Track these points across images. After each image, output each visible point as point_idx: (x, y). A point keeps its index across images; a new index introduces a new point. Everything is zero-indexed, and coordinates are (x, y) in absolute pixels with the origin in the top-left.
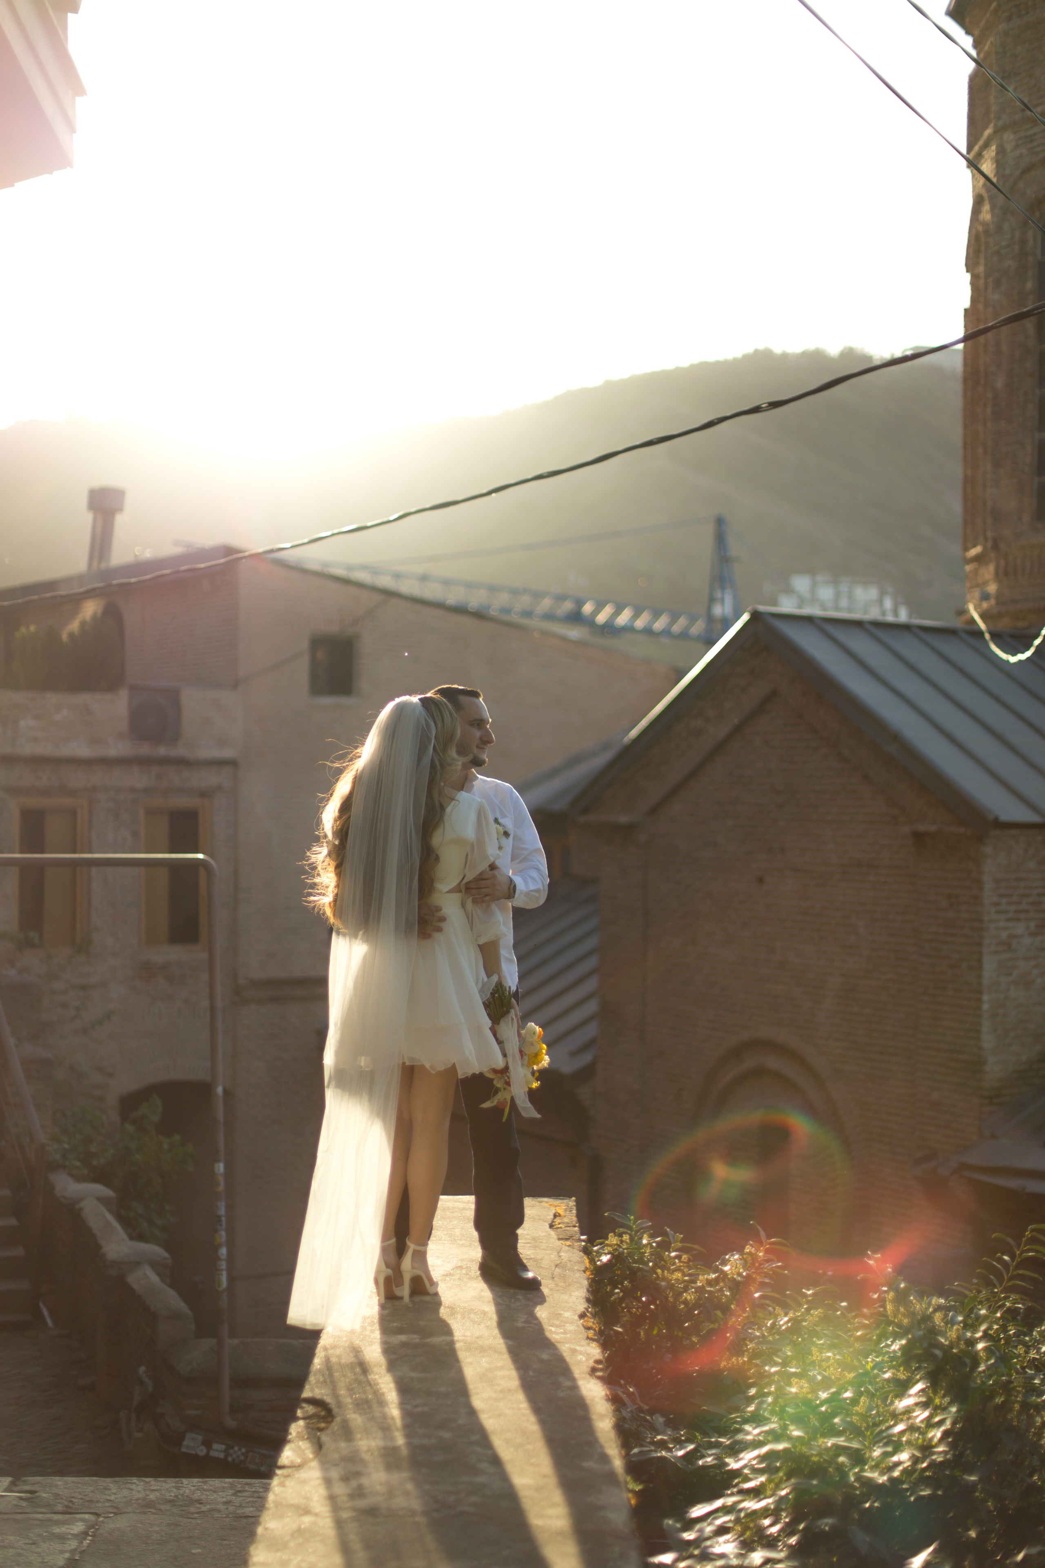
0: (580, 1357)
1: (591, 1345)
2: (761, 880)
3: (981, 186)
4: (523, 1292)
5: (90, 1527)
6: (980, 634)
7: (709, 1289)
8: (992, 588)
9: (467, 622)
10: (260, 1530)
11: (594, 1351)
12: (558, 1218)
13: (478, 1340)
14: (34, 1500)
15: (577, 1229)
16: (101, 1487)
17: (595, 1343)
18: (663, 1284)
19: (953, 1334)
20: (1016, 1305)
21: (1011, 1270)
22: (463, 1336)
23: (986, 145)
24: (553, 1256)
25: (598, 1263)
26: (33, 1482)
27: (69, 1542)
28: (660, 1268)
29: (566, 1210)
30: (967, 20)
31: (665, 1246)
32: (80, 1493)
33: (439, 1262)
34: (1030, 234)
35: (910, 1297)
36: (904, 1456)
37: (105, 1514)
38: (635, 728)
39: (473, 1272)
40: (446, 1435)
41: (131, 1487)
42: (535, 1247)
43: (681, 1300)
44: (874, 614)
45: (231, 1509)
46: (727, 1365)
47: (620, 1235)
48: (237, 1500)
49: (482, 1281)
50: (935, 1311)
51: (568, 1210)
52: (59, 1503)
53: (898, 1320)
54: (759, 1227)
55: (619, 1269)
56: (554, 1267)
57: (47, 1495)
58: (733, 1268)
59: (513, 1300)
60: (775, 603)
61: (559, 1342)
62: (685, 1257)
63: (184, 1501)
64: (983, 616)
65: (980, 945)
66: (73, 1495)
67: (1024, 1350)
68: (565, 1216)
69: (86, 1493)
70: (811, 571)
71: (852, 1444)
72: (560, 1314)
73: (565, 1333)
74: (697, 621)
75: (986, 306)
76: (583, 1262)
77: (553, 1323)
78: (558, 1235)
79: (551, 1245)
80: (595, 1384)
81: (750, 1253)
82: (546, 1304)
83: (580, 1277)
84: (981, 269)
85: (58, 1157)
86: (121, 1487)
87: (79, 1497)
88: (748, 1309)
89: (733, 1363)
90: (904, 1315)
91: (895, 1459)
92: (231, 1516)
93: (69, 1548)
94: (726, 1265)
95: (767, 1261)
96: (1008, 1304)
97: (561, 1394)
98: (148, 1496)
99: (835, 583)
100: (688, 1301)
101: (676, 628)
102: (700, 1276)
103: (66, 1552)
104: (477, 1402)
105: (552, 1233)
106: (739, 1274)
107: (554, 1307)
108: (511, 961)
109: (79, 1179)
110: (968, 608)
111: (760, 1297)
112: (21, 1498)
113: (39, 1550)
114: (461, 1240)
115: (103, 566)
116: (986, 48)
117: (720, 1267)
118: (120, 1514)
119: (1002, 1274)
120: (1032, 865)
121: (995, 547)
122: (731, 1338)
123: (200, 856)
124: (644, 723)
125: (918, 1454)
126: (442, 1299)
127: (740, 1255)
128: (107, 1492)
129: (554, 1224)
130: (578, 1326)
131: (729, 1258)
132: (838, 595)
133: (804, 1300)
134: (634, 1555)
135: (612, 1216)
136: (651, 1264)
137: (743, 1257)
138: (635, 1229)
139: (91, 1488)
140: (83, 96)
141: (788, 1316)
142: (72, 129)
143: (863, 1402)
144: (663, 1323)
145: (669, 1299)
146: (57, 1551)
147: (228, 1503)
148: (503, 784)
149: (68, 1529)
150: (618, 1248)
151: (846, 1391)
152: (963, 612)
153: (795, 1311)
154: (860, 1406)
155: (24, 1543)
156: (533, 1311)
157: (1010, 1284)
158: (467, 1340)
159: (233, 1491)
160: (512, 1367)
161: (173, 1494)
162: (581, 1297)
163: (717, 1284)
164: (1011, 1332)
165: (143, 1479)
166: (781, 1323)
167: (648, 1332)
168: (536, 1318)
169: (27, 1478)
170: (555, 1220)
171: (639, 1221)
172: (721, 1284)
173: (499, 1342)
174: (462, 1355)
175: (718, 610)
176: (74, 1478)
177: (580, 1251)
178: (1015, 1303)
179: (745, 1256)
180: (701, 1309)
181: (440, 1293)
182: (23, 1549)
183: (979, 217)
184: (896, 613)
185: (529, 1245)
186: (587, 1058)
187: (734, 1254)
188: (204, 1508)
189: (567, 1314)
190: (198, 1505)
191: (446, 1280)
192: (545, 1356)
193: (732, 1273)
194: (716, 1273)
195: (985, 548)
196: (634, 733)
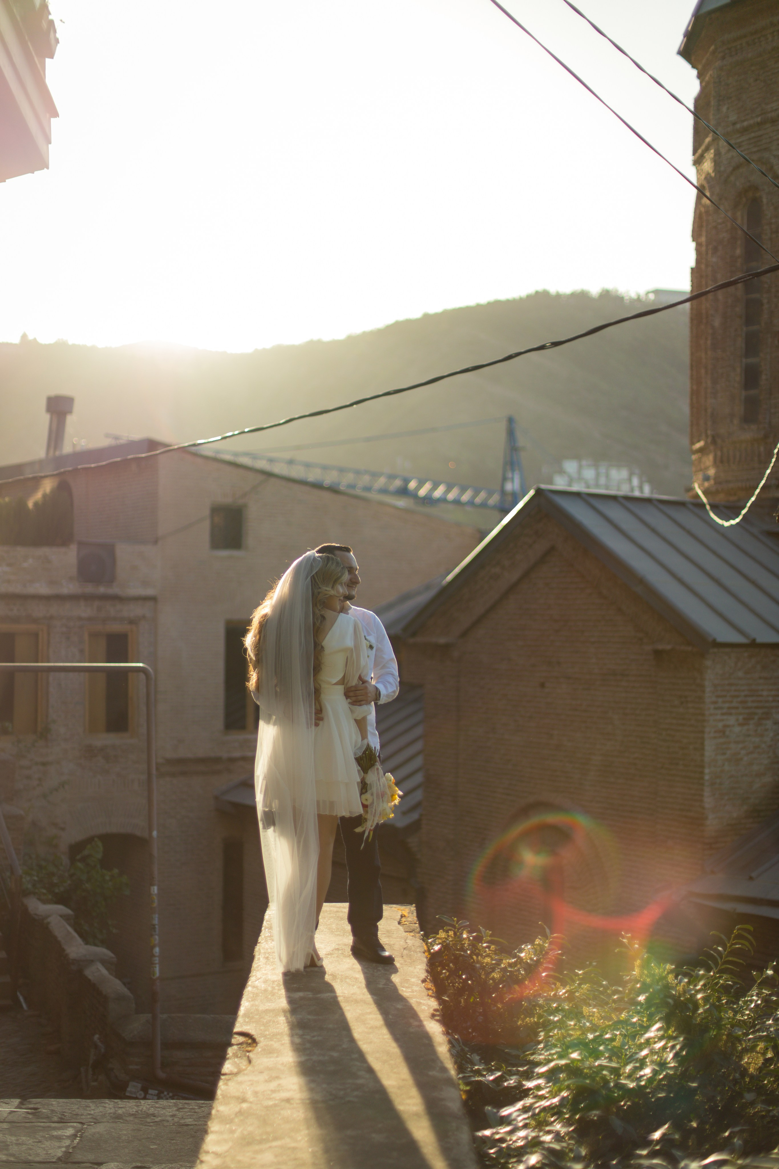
0: (423, 1007)
1: (431, 999)
2: (542, 685)
3: (703, 179)
4: (382, 965)
5: (78, 1132)
6: (703, 505)
7: (510, 969)
8: (712, 472)
9: (327, 496)
10: (214, 1112)
11: (434, 1004)
12: (404, 918)
13: (353, 996)
14: (37, 1114)
15: (417, 925)
16: (84, 1105)
17: (433, 998)
18: (478, 965)
19: (680, 988)
20: (727, 983)
21: (724, 958)
22: (342, 993)
23: (707, 149)
24: (402, 942)
25: (432, 951)
26: (35, 1102)
27: (64, 1141)
28: (475, 955)
29: (409, 913)
30: (693, 58)
31: (479, 939)
32: (69, 1109)
33: (322, 946)
34: (739, 214)
35: (651, 964)
36: (647, 1071)
37: (88, 1123)
38: (450, 574)
39: (346, 952)
40: (335, 1054)
41: (105, 1105)
42: (389, 937)
43: (490, 977)
44: (624, 490)
45: (176, 1120)
46: (522, 1023)
47: (447, 932)
48: (180, 1114)
49: (353, 958)
50: (668, 973)
51: (411, 913)
52: (55, 1116)
53: (643, 979)
54: (545, 926)
55: (446, 955)
56: (403, 950)
57: (46, 1110)
58: (527, 955)
59: (375, 971)
60: (551, 482)
61: (408, 998)
62: (493, 947)
63: (143, 1114)
64: (705, 493)
65: (703, 732)
66: (64, 1111)
67: (732, 1014)
68: (409, 917)
69: (74, 1110)
70: (577, 457)
71: (612, 1064)
72: (408, 980)
73: (413, 992)
74: (494, 495)
75: (707, 266)
76: (423, 947)
77: (404, 985)
78: (404, 929)
79: (400, 935)
80: (435, 1024)
81: (539, 945)
82: (398, 973)
83: (421, 956)
84: (703, 239)
85: (30, 886)
86: (98, 1105)
87: (69, 1112)
88: (537, 985)
89: (527, 1022)
90: (647, 976)
91: (642, 1073)
92: (176, 1124)
93: (65, 1145)
94: (522, 953)
95: (551, 950)
96: (721, 982)
97: (411, 1030)
98: (117, 1111)
99: (596, 466)
100: (495, 978)
101: (478, 500)
102: (504, 960)
103: (63, 1147)
104: (356, 1035)
105: (400, 927)
106: (531, 959)
107: (404, 975)
108: (375, 735)
109: (45, 902)
110: (694, 486)
111: (546, 976)
112: (28, 1113)
113: (43, 1146)
114: (336, 931)
115: (57, 453)
116: (707, 78)
117: (518, 954)
118: (99, 1123)
119: (717, 960)
120: (740, 674)
121: (714, 442)
122: (526, 1004)
123: (141, 665)
124: (457, 570)
125: (657, 1068)
126: (326, 970)
127: (532, 946)
128: (88, 1109)
129: (401, 922)
130: (421, 987)
131: (524, 947)
132: (598, 475)
133: (577, 978)
134: (465, 1129)
135: (441, 918)
136: (469, 952)
137: (534, 947)
138: (457, 927)
139: (77, 1106)
140: (56, 117)
141: (566, 989)
142: (49, 142)
143: (618, 1039)
144: (477, 994)
145: (482, 976)
146: (56, 1147)
147: (173, 1116)
148: (368, 612)
149: (63, 1132)
150: (446, 941)
151: (606, 1034)
152: (690, 489)
153: (570, 985)
154: (616, 1042)
155: (33, 1142)
156: (390, 977)
157: (723, 967)
158: (345, 996)
159: (177, 1108)
160: (378, 1012)
161: (134, 1110)
162: (422, 969)
163: (516, 966)
164: (724, 1001)
165: (113, 1100)
166: (561, 993)
167: (466, 1001)
168: (392, 982)
169: (31, 1100)
170: (402, 919)
171: (460, 922)
172: (519, 966)
173: (368, 997)
174: (343, 1005)
175: (509, 487)
176: (64, 1100)
177: (420, 940)
178: (726, 981)
179: (535, 947)
180: (505, 984)
181: (324, 966)
182: (32, 1146)
183: (702, 201)
184: (641, 489)
185: (384, 935)
186: (415, 816)
187: (528, 945)
188: (157, 1120)
189: (413, 980)
190: (152, 1118)
191: (328, 957)
192: (399, 1006)
193: (526, 958)
194: (515, 958)
195: (706, 443)
196: (450, 577)
